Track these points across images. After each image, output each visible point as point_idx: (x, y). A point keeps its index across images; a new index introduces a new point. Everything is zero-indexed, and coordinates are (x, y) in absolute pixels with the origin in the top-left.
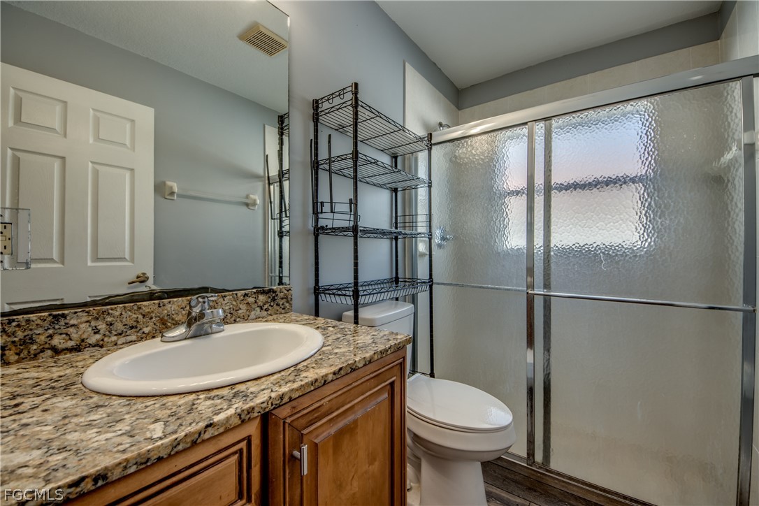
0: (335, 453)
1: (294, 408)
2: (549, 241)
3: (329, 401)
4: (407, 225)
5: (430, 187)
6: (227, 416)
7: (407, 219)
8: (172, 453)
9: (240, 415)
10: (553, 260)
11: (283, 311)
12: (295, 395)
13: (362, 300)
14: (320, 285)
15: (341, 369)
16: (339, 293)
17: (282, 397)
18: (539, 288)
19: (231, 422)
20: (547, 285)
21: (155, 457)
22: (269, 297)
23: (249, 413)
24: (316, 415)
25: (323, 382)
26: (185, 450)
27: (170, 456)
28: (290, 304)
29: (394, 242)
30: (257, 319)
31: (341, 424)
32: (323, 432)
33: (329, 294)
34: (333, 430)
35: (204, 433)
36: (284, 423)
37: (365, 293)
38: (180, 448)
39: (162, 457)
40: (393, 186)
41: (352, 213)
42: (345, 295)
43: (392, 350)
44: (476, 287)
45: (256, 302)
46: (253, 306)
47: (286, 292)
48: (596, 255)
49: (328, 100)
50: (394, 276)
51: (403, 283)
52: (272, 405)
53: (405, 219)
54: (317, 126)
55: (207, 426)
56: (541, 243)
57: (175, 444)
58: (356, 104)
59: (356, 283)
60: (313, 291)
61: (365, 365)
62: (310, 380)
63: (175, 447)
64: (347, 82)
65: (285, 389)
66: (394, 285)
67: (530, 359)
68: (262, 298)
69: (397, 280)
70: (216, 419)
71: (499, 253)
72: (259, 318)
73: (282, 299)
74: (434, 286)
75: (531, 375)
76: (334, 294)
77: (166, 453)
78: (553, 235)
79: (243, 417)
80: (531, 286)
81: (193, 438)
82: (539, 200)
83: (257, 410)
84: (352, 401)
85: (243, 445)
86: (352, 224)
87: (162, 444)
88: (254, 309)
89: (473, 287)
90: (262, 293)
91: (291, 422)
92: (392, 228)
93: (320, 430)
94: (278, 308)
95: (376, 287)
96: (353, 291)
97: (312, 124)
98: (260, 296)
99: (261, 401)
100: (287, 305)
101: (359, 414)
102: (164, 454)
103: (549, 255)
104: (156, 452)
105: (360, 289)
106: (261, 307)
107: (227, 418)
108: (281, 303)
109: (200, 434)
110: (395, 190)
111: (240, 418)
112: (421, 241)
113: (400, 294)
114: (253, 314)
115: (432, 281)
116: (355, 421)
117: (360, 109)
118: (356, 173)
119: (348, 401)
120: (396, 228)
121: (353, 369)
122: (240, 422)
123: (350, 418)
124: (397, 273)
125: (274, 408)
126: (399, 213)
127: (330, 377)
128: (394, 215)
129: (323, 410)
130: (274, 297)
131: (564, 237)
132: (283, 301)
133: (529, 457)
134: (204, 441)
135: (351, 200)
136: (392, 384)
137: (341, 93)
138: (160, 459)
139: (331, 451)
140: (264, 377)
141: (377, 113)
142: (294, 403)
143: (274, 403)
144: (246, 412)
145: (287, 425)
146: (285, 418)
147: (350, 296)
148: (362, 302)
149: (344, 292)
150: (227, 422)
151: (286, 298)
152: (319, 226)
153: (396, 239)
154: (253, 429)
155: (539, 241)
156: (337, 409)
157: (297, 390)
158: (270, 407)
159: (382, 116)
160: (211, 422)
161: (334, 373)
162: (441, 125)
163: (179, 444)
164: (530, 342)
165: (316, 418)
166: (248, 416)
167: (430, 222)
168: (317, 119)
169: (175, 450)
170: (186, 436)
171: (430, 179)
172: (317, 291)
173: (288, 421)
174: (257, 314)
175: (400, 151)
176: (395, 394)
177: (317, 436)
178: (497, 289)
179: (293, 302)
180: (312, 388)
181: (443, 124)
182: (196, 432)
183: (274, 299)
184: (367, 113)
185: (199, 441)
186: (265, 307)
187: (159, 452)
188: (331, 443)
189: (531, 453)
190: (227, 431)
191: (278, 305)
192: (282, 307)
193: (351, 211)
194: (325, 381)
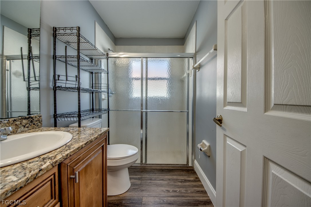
0: (85, 174)
1: (71, 159)
2: (147, 95)
3: (83, 155)
4: (97, 87)
5: (108, 74)
6: (47, 165)
7: (97, 85)
8: (26, 184)
9: (52, 164)
10: (148, 101)
11: (37, 127)
12: (71, 154)
13: (82, 118)
14: (57, 113)
15: (87, 142)
16: (70, 116)
17: (67, 155)
18: (144, 109)
19: (49, 168)
20: (146, 109)
21: (19, 187)
22: (29, 121)
23: (55, 163)
24: (78, 161)
25: (81, 148)
26: (31, 182)
27: (25, 185)
28: (41, 123)
29: (91, 94)
30: (22, 132)
31: (87, 163)
32: (80, 167)
33: (64, 117)
34: (84, 166)
35: (39, 174)
36: (67, 165)
37: (84, 115)
38: (29, 181)
39: (22, 187)
40: (91, 71)
41: (77, 81)
42: (73, 117)
43: (103, 133)
44: (125, 111)
45: (21, 124)
46: (19, 126)
47: (39, 118)
48: (159, 99)
49: (63, 29)
50: (92, 108)
51: (96, 111)
52: (64, 159)
53: (96, 85)
54: (55, 39)
55: (40, 171)
56: (145, 96)
57: (27, 180)
58: (79, 35)
59: (79, 111)
60: (53, 116)
61: (95, 140)
62: (77, 147)
63: (27, 181)
64: (75, 25)
65: (67, 153)
66: (92, 112)
67: (142, 132)
68: (24, 121)
69: (93, 110)
70: (43, 167)
71: (132, 99)
72: (23, 131)
73: (37, 121)
74: (110, 111)
75: (142, 137)
76: (66, 117)
77: (23, 185)
78: (148, 93)
79: (53, 165)
80: (142, 109)
81: (34, 177)
82: (144, 82)
83: (58, 161)
84: (90, 154)
85: (52, 177)
86: (77, 86)
87: (22, 181)
88: (20, 128)
89: (124, 111)
90: (24, 119)
91: (70, 165)
92: (90, 88)
93: (79, 167)
94: (34, 126)
95: (84, 113)
96: (78, 115)
97: (52, 38)
98: (23, 120)
99: (60, 158)
100: (39, 124)
101: (93, 159)
102: (22, 185)
103: (147, 99)
104: (19, 185)
105: (81, 113)
106: (24, 126)
107: (47, 166)
108: (36, 123)
109: (37, 174)
110: (92, 73)
111: (52, 165)
112: (103, 94)
113: (95, 115)
114: (19, 130)
115: (109, 109)
116: (92, 161)
117: (80, 38)
118: (79, 64)
119: (89, 154)
120: (93, 88)
121: (91, 141)
122: (52, 167)
123: (90, 161)
124: (93, 107)
125: (65, 160)
126: (94, 83)
127: (84, 146)
128: (91, 83)
129: (81, 159)
130: (32, 121)
131: (151, 94)
132: (37, 122)
133: (141, 162)
134: (38, 177)
135: (76, 76)
136: (103, 146)
137: (71, 28)
138: (21, 188)
139: (84, 173)
140: (53, 151)
141: (87, 41)
142: (71, 157)
143: (64, 158)
144: (54, 163)
145: (68, 166)
146: (68, 164)
147: (76, 117)
148: (82, 119)
149: (72, 116)
150: (47, 168)
151: (39, 120)
152: (57, 86)
153: (93, 93)
154: (56, 170)
155: (144, 95)
156: (85, 158)
157: (72, 152)
158: (63, 160)
159: (90, 43)
160: (41, 169)
161: (85, 144)
162: (109, 49)
163: (29, 180)
164: (142, 128)
165: (78, 162)
166: (55, 164)
167: (108, 87)
168: (56, 36)
169: (27, 183)
170: (31, 176)
171: (108, 70)
172: (55, 116)
173: (69, 164)
174: (22, 130)
175: (94, 57)
176: (104, 150)
177: (79, 169)
178: (132, 111)
179: (43, 122)
180: (78, 151)
181: (110, 49)
182: (35, 174)
183: (32, 122)
184: (83, 40)
185: (37, 177)
186: (27, 126)
187: (21, 185)
188: (84, 170)
189: (142, 161)
190: (47, 171)
191: (34, 124)
192: (37, 125)
193: (76, 80)
194: (82, 147)
